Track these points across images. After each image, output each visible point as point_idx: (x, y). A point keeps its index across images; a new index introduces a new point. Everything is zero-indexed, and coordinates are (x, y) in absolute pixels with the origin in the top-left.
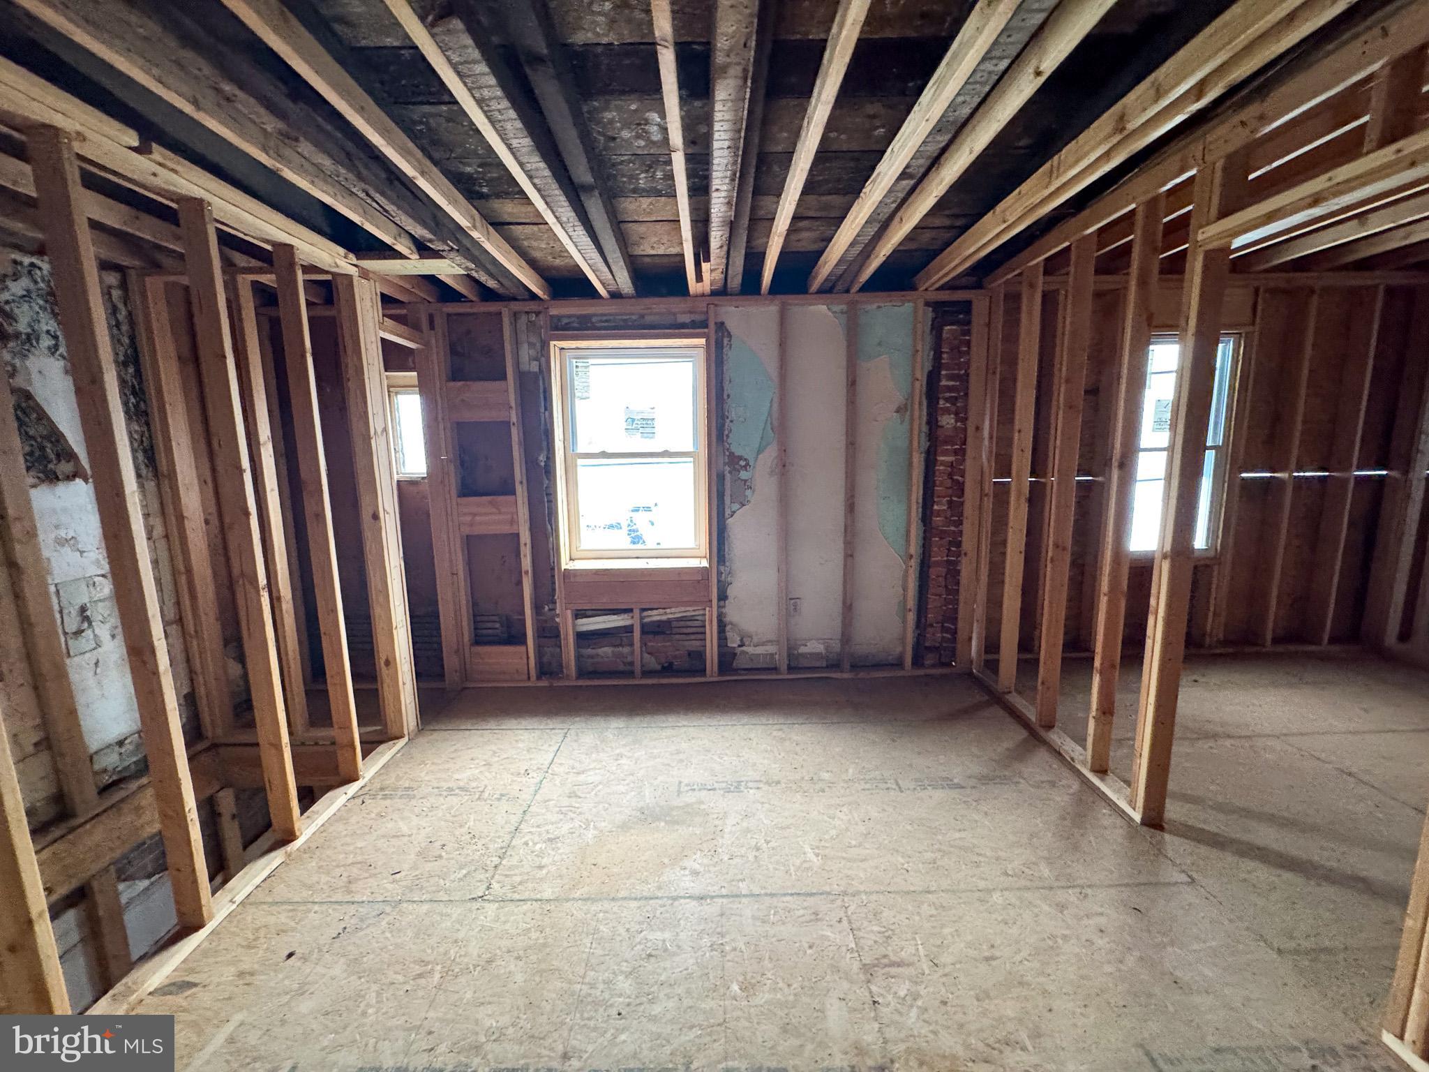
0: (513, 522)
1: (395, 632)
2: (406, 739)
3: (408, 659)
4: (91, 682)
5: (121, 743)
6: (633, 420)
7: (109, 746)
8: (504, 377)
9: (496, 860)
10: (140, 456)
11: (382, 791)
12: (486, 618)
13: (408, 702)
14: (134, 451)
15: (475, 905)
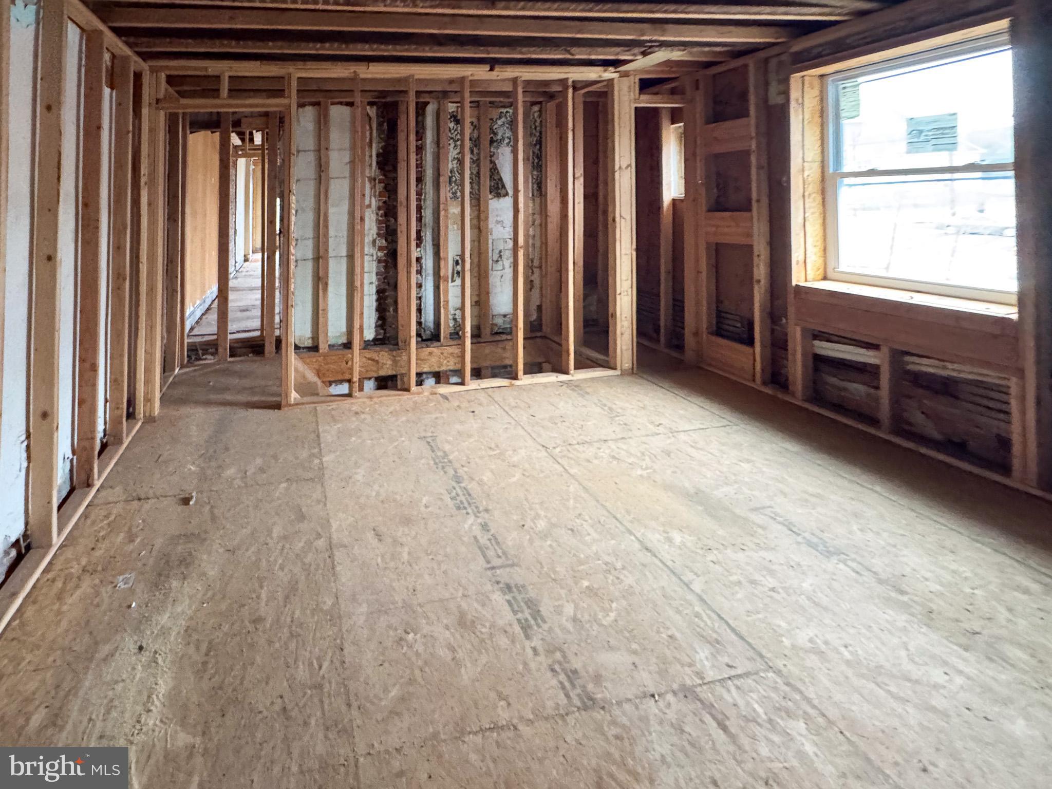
0: (749, 235)
1: (618, 297)
2: (618, 372)
3: (629, 318)
4: (498, 284)
5: (505, 316)
6: (921, 132)
7: (500, 315)
8: (746, 114)
9: (575, 442)
10: (535, 186)
11: (574, 386)
12: (729, 316)
13: (624, 348)
14: (533, 184)
15: (541, 448)
